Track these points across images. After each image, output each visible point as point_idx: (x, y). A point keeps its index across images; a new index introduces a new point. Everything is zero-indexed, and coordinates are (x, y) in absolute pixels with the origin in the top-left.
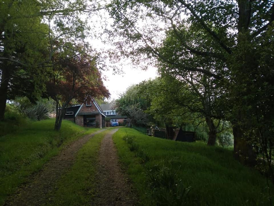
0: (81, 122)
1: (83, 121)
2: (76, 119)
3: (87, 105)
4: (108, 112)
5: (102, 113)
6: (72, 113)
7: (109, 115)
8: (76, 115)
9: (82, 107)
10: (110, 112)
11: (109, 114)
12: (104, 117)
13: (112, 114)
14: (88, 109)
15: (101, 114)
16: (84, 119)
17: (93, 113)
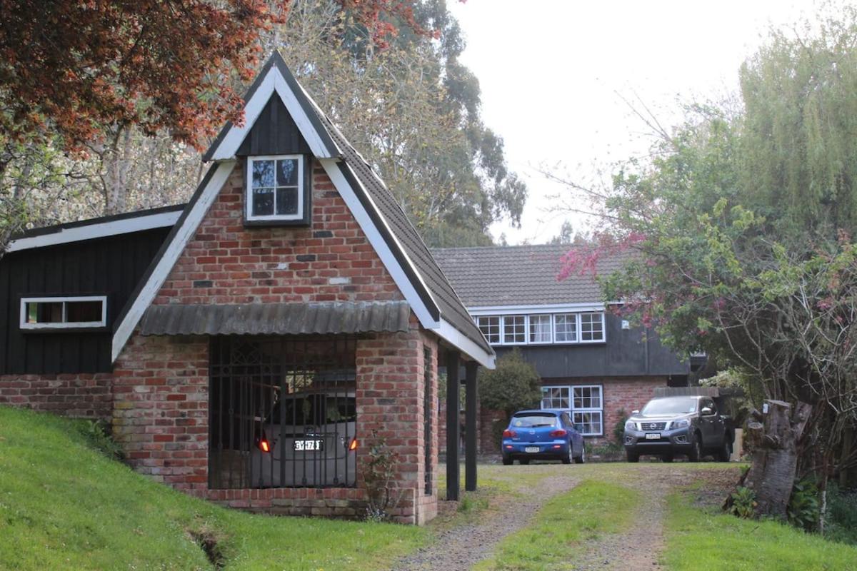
0: (185, 423)
1: (201, 420)
2: (128, 389)
3: (250, 217)
4: (520, 319)
5: (436, 316)
6: (91, 311)
7: (527, 342)
8: (119, 340)
9: (197, 236)
10: (534, 319)
11: (527, 333)
12: (473, 365)
13: (552, 340)
14: (261, 266)
15: (430, 335)
16: (214, 390)
17: (330, 313)
